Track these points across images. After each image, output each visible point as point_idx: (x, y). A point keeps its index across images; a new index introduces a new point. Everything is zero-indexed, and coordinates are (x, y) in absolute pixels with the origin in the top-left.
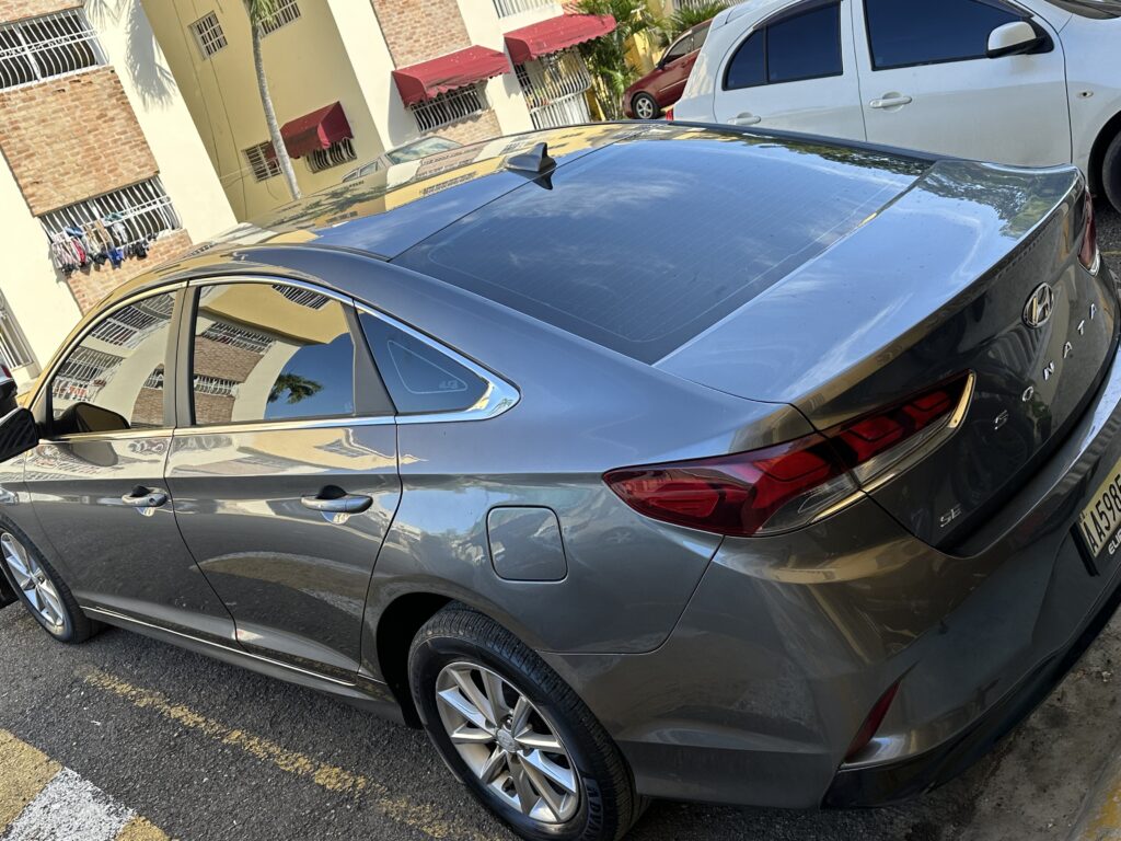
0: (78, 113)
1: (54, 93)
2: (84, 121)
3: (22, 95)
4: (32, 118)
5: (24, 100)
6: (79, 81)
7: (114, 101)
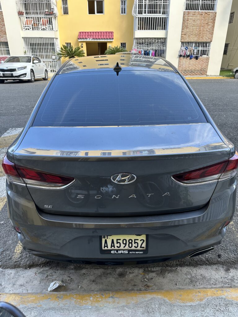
0: (202, 21)
1: (200, 15)
2: (203, 23)
3: (193, 13)
4: (192, 19)
5: (193, 14)
6: (207, 13)
7: (212, 21)
